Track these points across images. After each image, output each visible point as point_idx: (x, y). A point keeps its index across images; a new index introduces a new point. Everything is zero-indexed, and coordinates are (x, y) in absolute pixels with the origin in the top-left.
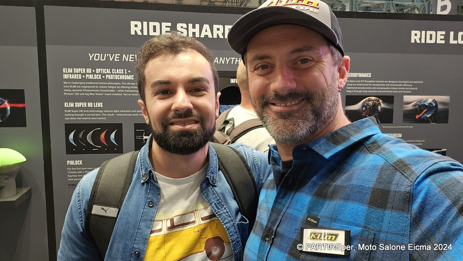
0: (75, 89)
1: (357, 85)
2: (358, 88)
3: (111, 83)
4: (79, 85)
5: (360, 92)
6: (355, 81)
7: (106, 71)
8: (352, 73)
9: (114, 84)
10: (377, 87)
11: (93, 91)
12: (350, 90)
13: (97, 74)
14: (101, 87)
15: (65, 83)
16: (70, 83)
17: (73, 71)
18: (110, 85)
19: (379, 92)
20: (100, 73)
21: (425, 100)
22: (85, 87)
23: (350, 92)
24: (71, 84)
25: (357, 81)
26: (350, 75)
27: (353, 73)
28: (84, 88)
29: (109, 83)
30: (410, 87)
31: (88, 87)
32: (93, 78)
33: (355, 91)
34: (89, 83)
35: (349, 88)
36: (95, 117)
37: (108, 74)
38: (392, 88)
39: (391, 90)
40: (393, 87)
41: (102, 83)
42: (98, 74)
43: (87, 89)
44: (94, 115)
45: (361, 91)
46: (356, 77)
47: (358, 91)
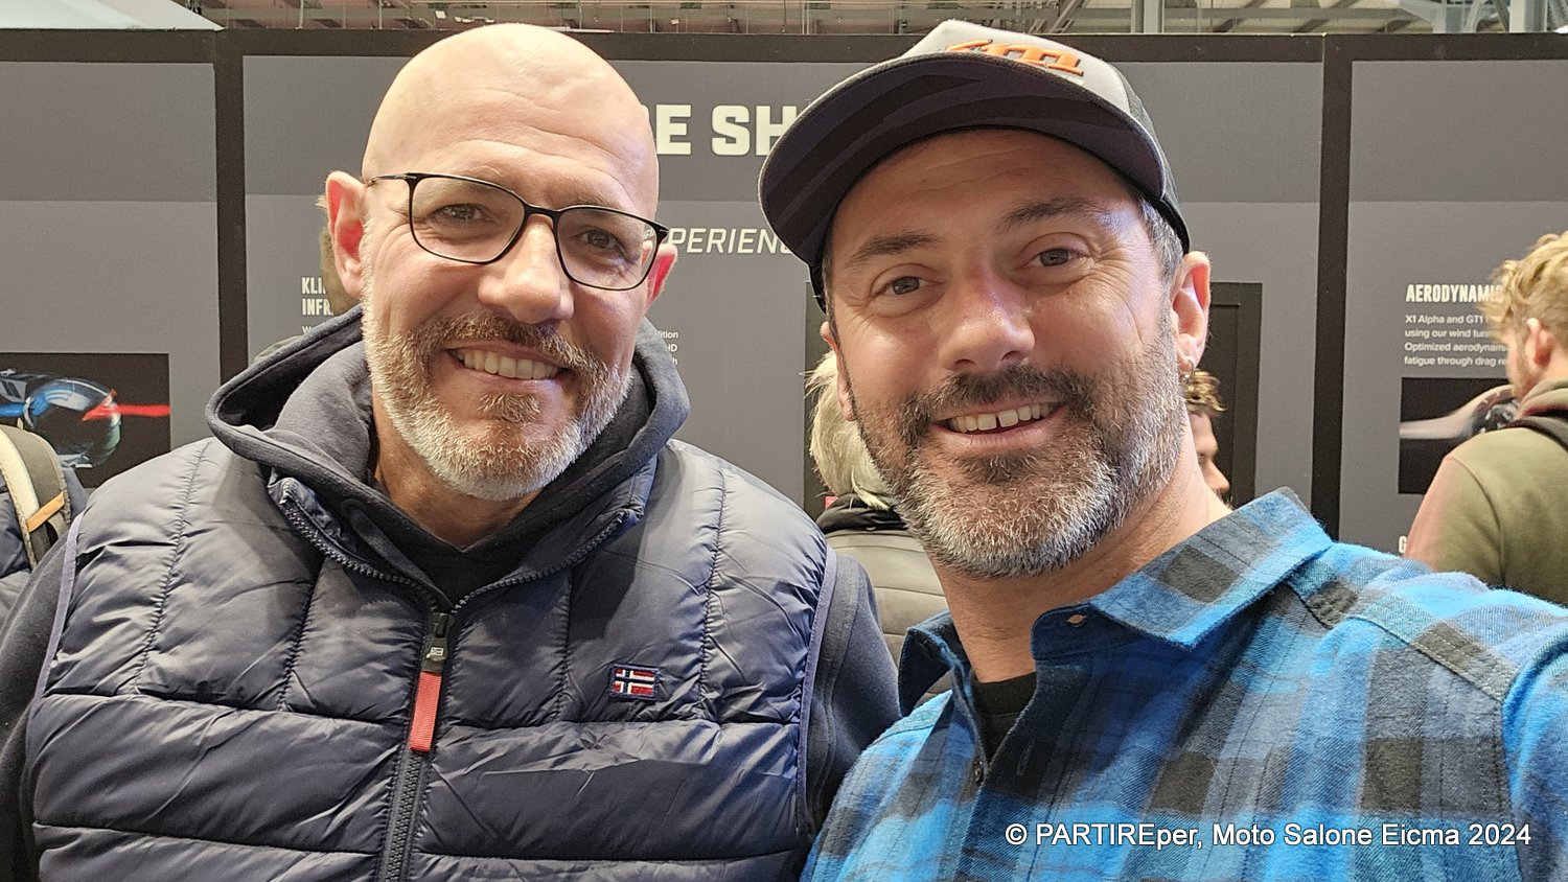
1: (1452, 334)
2: (1457, 348)
5: (1465, 362)
6: (1442, 320)
8: (1428, 287)
12: (1419, 354)
23: (1421, 362)
25: (1450, 320)
26: (1419, 293)
27: (1432, 286)
33: (1441, 360)
35: (1414, 348)
45: (1469, 360)
46: (1444, 300)
47: (1454, 361)
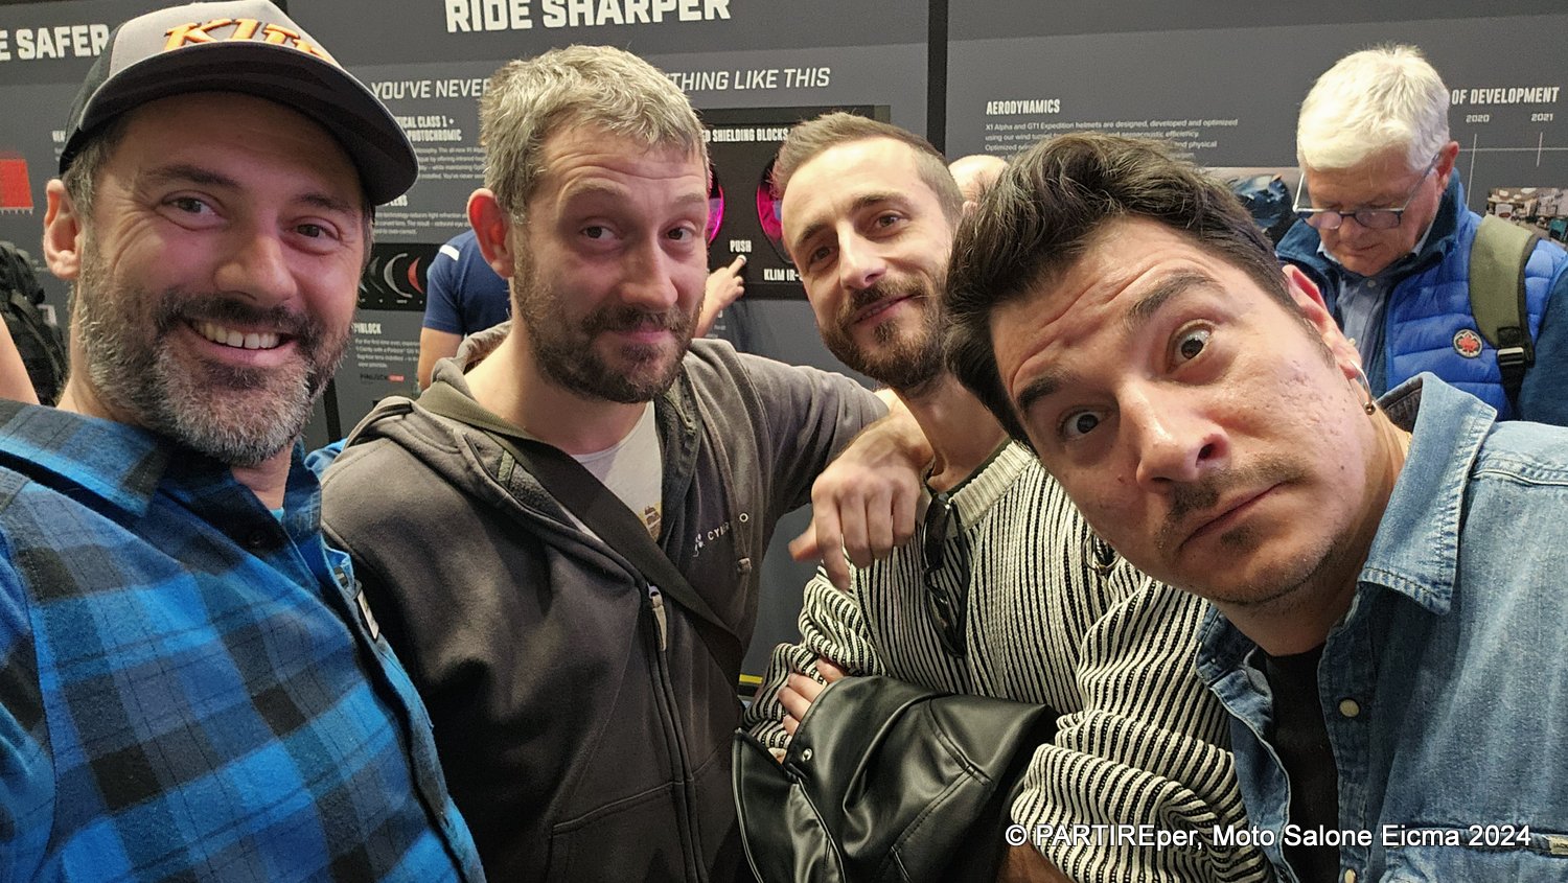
1: (1018, 137)
7: (407, 122)
8: (1001, 103)
9: (424, 151)
21: (1246, 180)
25: (1017, 127)
26: (995, 108)
27: (1004, 102)
30: (1190, 139)
36: (395, 227)
37: (411, 129)
44: (390, 223)
46: (1012, 112)
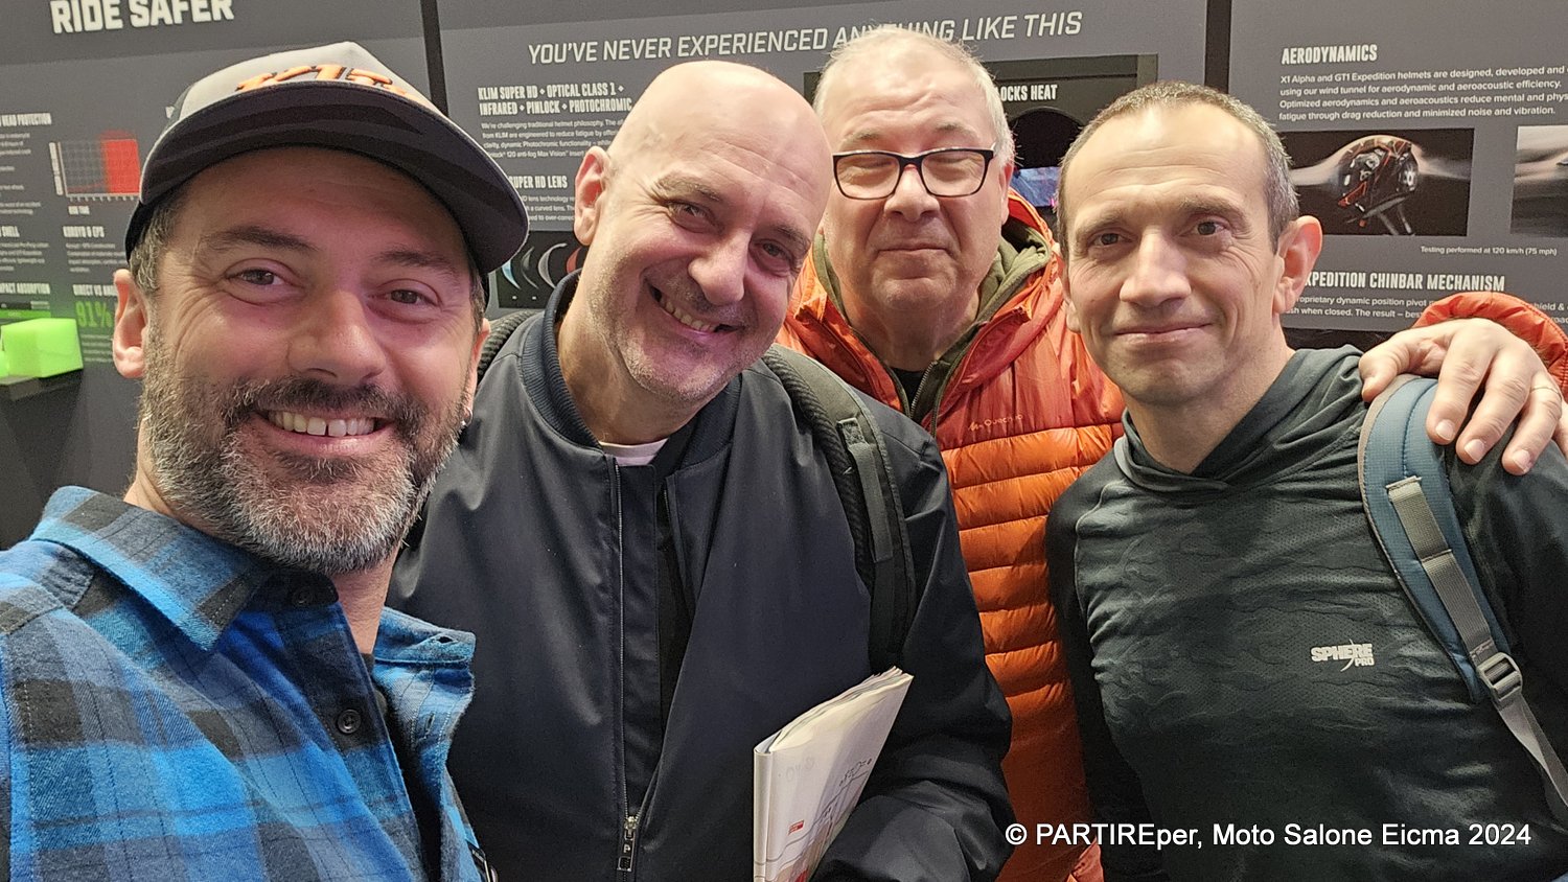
0: (506, 140)
1: (1322, 91)
2: (1325, 104)
3: (583, 123)
4: (514, 130)
6: (1313, 79)
7: (569, 91)
8: (1301, 50)
9: (588, 124)
10: (1403, 95)
11: (544, 144)
12: (1292, 111)
13: (549, 99)
14: (559, 134)
15: (485, 126)
16: (494, 126)
17: (499, 94)
18: (580, 128)
19: (1407, 114)
20: (556, 98)
22: (528, 135)
23: (1294, 118)
24: (497, 130)
25: (1321, 79)
26: (1293, 56)
27: (1305, 49)
28: (524, 139)
29: (577, 124)
30: (1549, 91)
31: (534, 135)
32: (542, 112)
33: (1312, 116)
34: (534, 125)
35: (1288, 105)
36: (553, 213)
37: (574, 98)
38: (1466, 100)
39: (1460, 106)
40: (1470, 93)
41: (563, 124)
42: (552, 99)
43: (531, 140)
44: (549, 208)
45: (1337, 115)
46: (1315, 61)
47: (1323, 116)
